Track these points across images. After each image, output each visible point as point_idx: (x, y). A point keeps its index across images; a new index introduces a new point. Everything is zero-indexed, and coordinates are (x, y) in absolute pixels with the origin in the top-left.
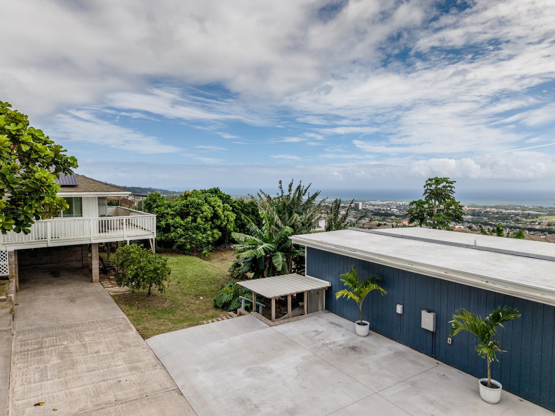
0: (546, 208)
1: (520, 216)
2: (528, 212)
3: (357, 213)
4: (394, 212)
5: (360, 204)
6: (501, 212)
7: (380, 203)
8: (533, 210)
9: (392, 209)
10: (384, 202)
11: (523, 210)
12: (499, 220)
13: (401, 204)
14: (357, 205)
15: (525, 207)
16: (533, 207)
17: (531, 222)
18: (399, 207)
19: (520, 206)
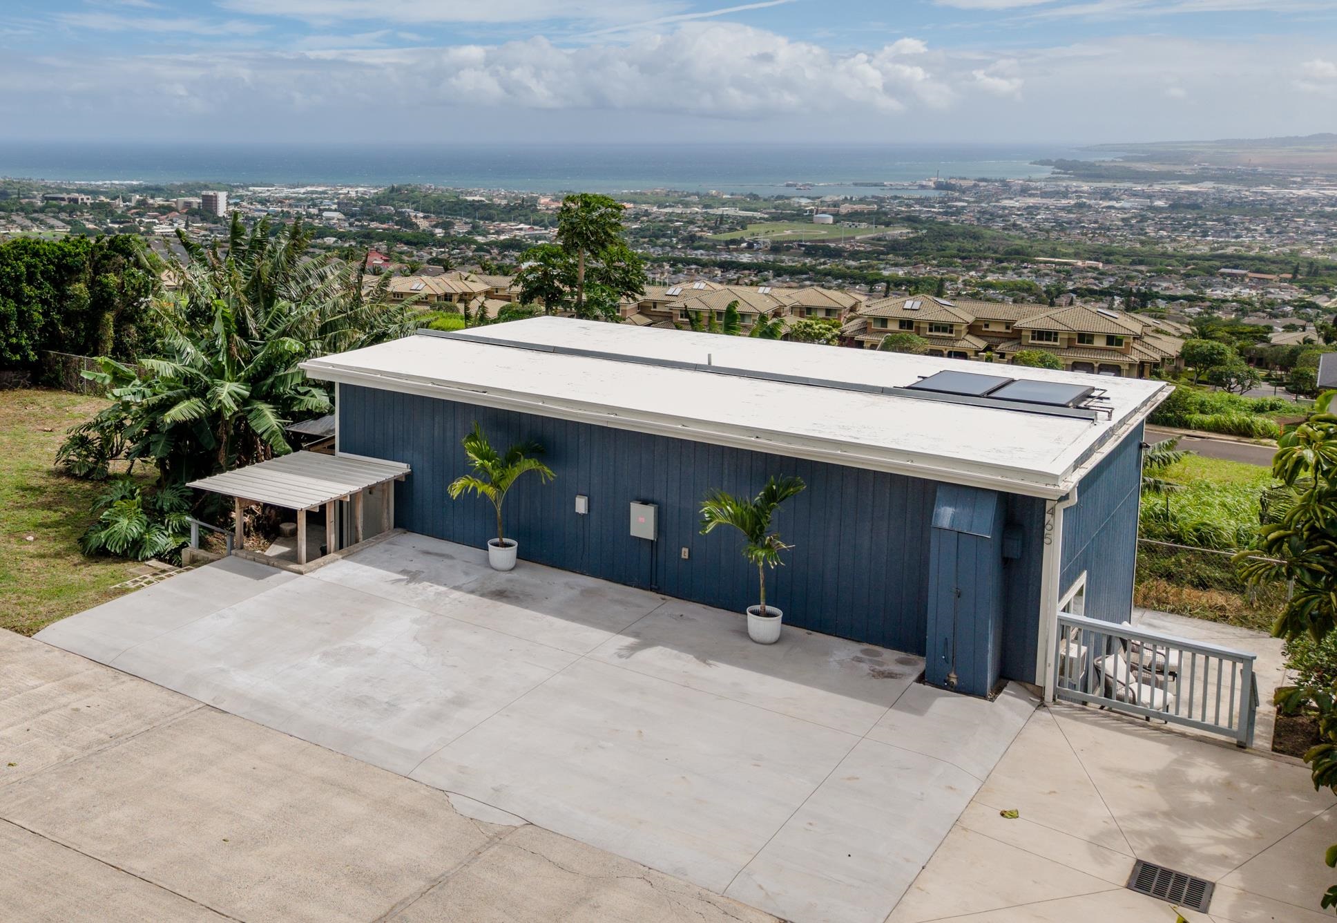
0: (766, 197)
1: (700, 223)
2: (719, 211)
3: (212, 231)
4: (332, 222)
5: (222, 197)
6: (647, 213)
7: (286, 192)
8: (733, 203)
9: (325, 214)
10: (297, 190)
11: (706, 206)
12: (642, 240)
13: (353, 194)
14: (210, 202)
15: (712, 196)
16: (732, 195)
17: (728, 243)
18: (346, 204)
19: (698, 194)
